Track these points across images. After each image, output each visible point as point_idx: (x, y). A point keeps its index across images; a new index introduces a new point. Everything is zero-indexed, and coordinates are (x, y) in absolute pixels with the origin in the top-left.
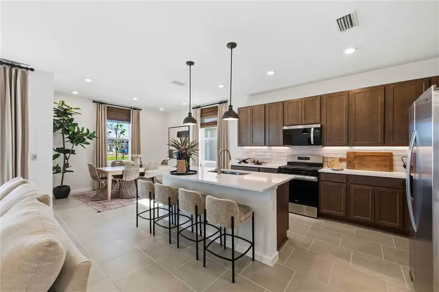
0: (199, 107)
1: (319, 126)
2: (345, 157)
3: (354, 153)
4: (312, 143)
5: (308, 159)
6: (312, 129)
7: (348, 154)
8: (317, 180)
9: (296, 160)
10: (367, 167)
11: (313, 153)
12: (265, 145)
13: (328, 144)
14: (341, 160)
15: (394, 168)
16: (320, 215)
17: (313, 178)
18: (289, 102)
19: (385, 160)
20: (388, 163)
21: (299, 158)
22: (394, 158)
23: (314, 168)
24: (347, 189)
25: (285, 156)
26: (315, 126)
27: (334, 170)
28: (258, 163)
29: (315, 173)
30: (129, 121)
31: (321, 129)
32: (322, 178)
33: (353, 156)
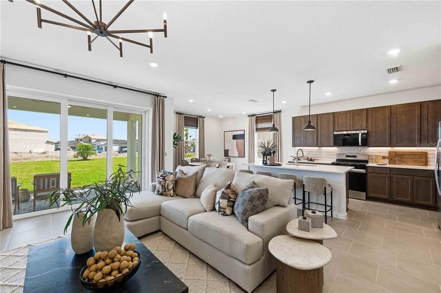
0: (254, 115)
1: (366, 132)
2: (387, 155)
3: (395, 152)
4: (360, 144)
5: (355, 156)
6: (360, 134)
7: (390, 153)
8: (365, 172)
9: (344, 158)
10: (406, 163)
11: (360, 152)
12: (317, 146)
13: (372, 145)
14: (384, 158)
15: (428, 163)
16: (368, 198)
17: (363, 171)
18: (339, 113)
19: (421, 157)
20: (424, 160)
21: (347, 156)
22: (429, 156)
23: (362, 164)
24: (391, 178)
25: (334, 155)
26: (362, 132)
27: (379, 165)
28: (311, 160)
29: (364, 167)
30: (197, 127)
31: (367, 134)
32: (369, 171)
33: (394, 154)
